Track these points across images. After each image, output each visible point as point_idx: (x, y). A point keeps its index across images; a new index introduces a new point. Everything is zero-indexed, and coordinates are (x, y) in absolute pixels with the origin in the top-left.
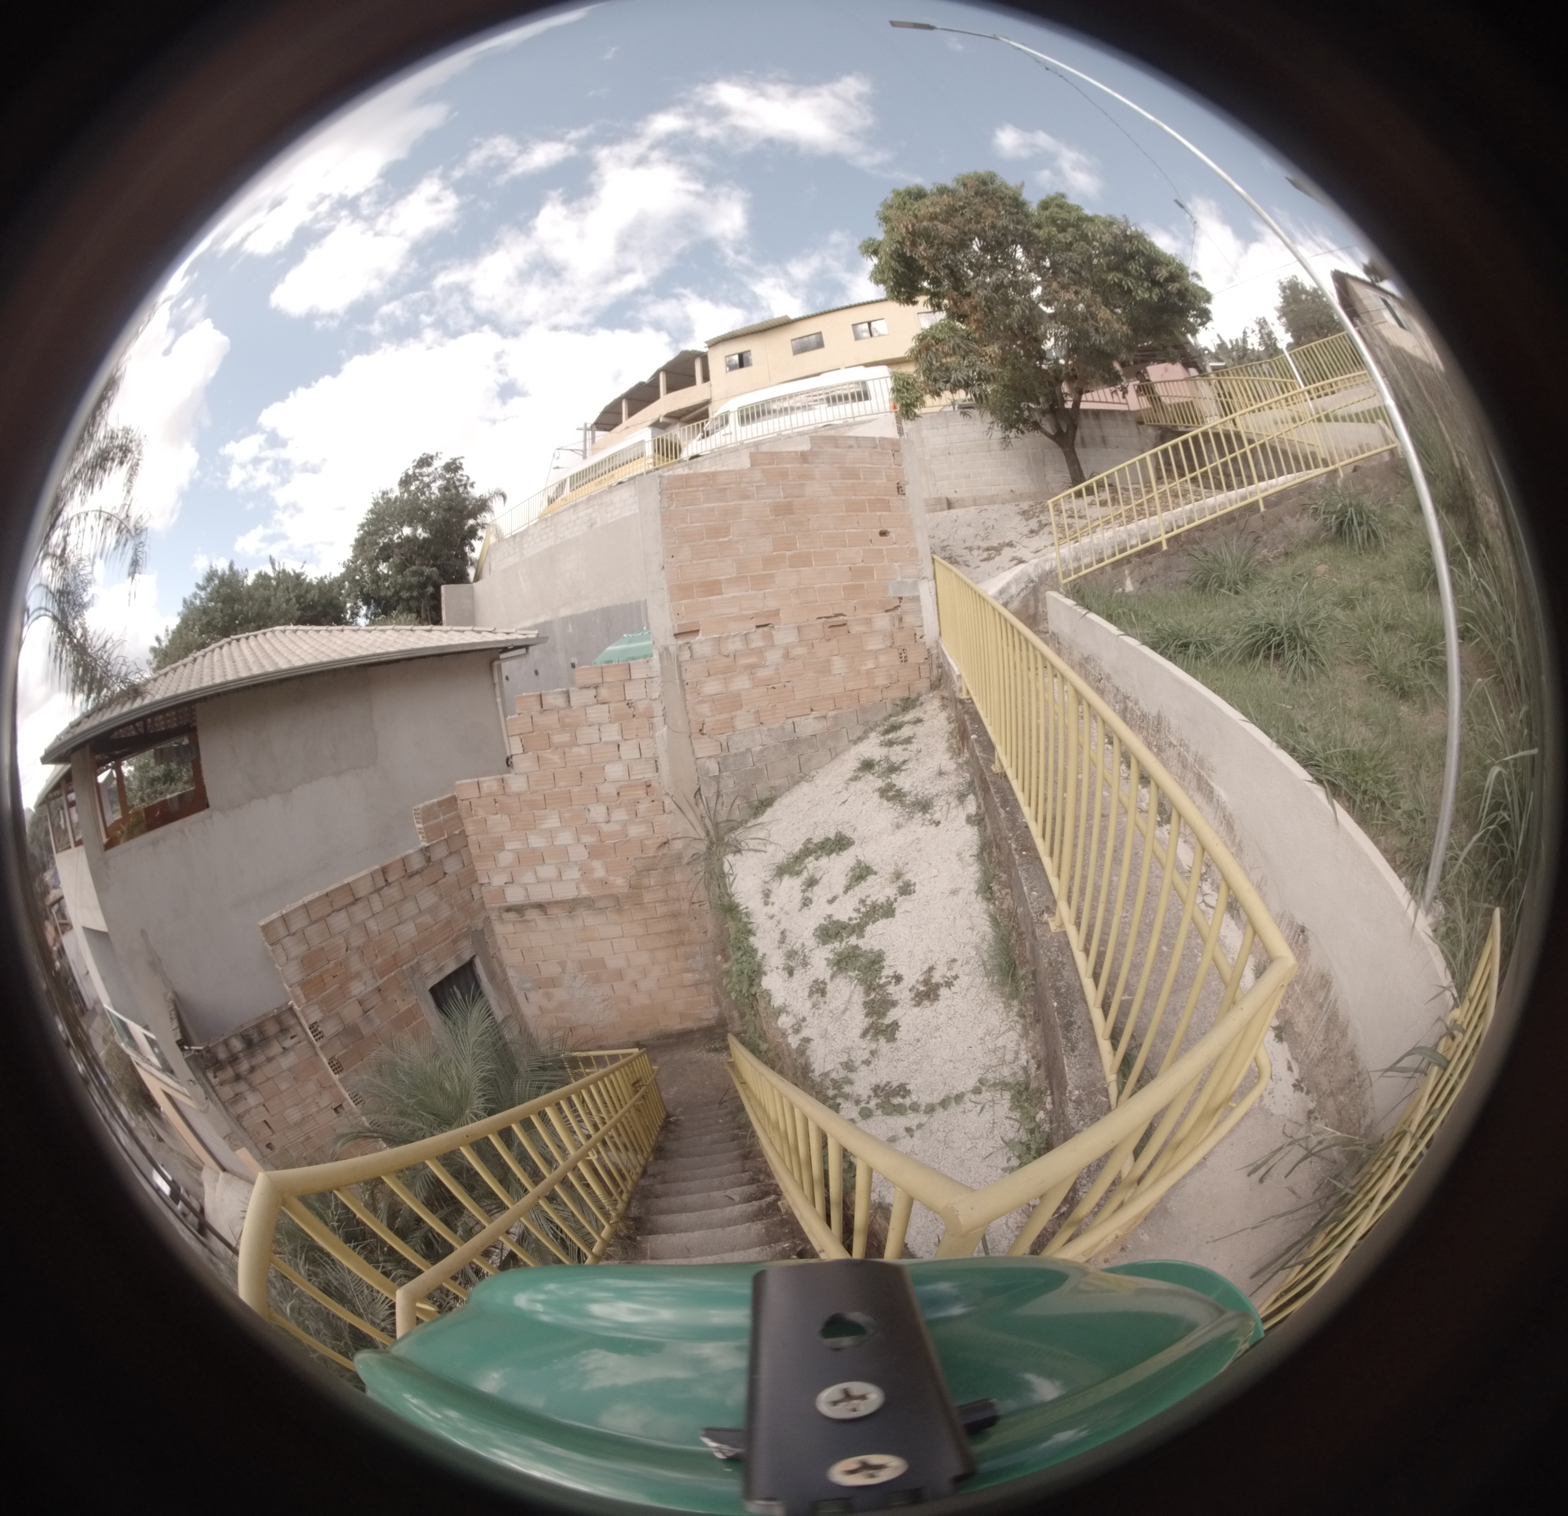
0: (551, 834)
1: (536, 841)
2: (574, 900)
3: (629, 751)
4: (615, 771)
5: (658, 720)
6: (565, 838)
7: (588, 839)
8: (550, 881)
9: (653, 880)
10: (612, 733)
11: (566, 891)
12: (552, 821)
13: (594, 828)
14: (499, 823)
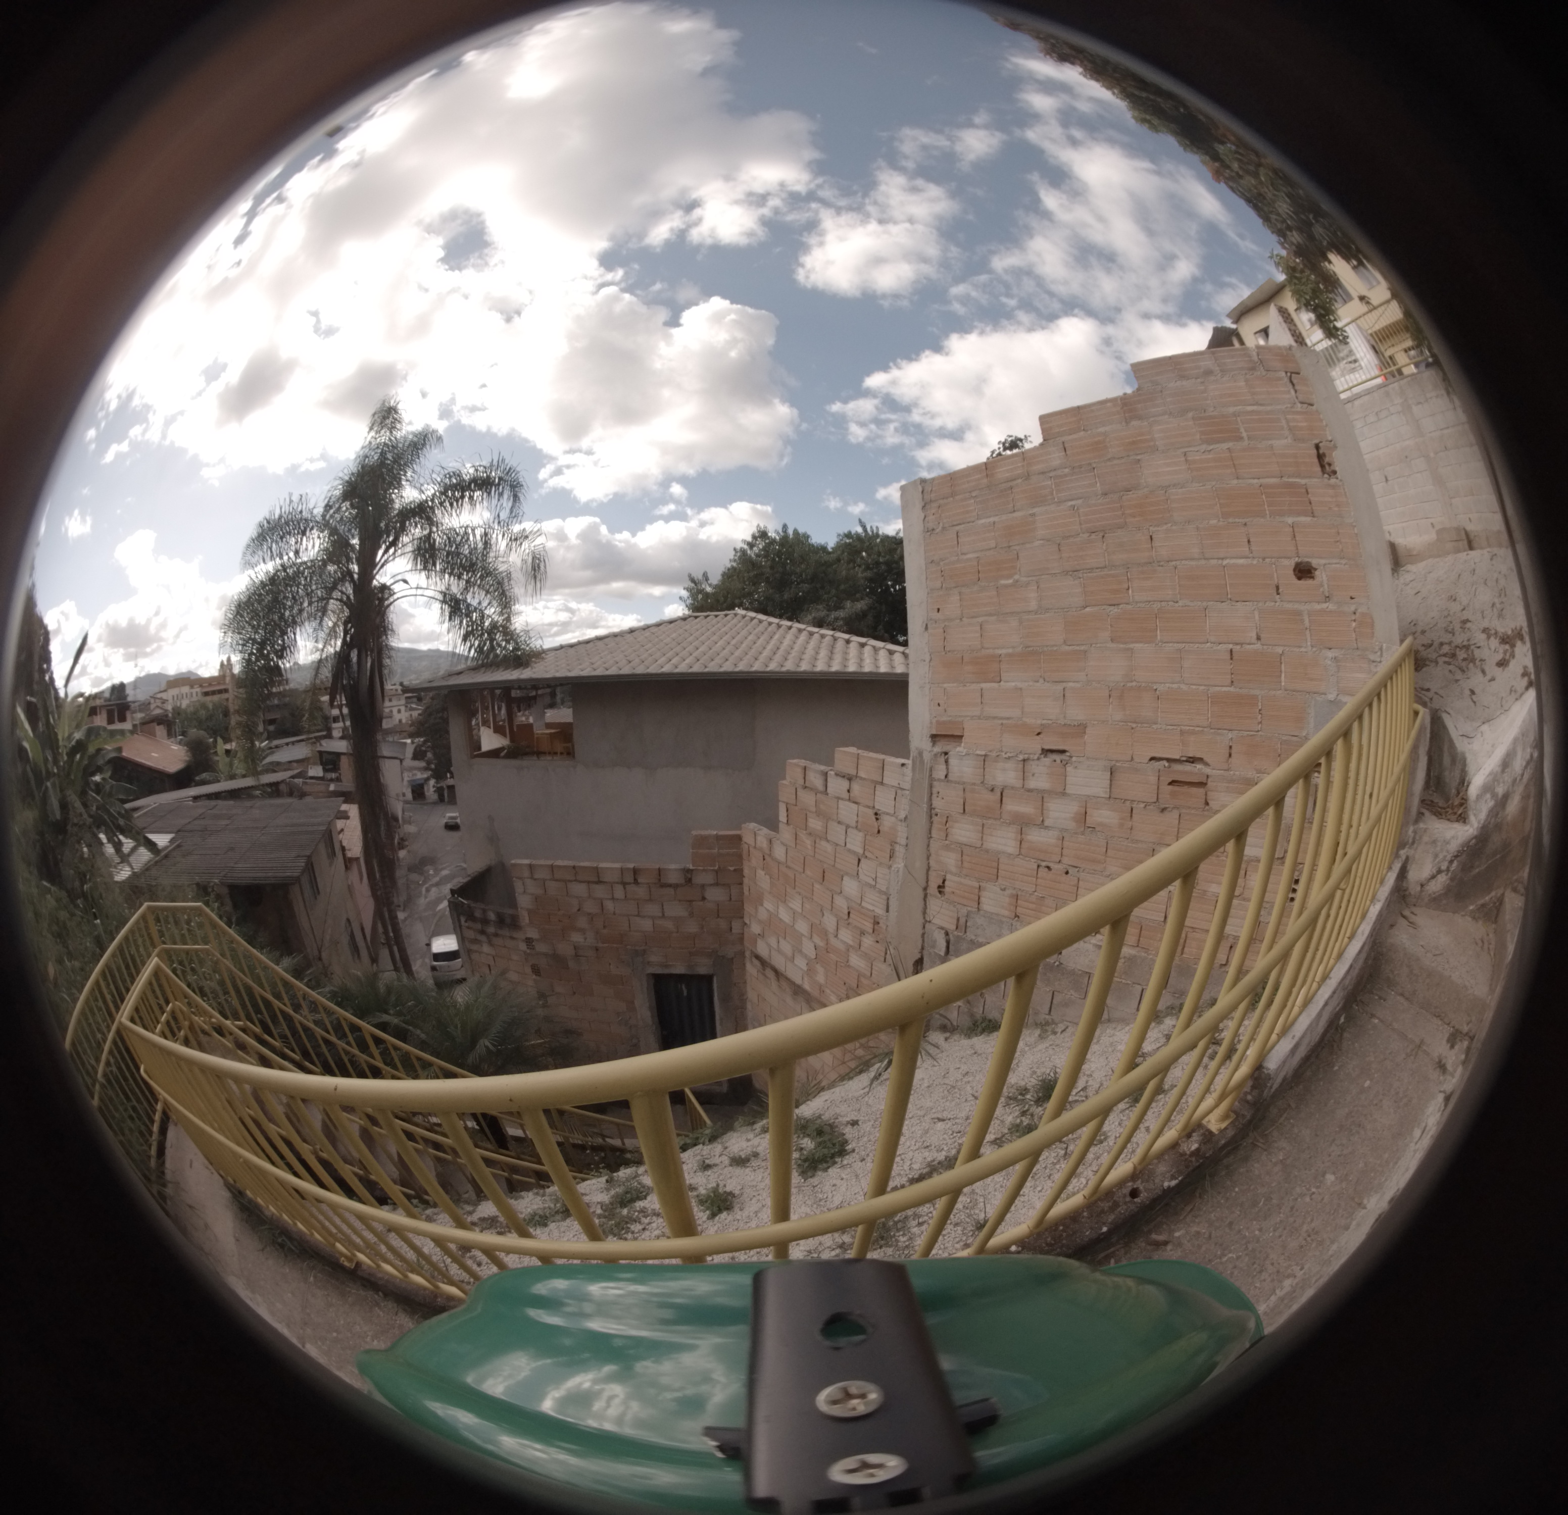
0: (795, 915)
1: (784, 914)
3: (866, 872)
4: (851, 887)
5: (900, 850)
6: (803, 927)
7: (818, 941)
8: (786, 956)
11: (794, 975)
12: (797, 904)
13: (824, 934)
14: (763, 880)
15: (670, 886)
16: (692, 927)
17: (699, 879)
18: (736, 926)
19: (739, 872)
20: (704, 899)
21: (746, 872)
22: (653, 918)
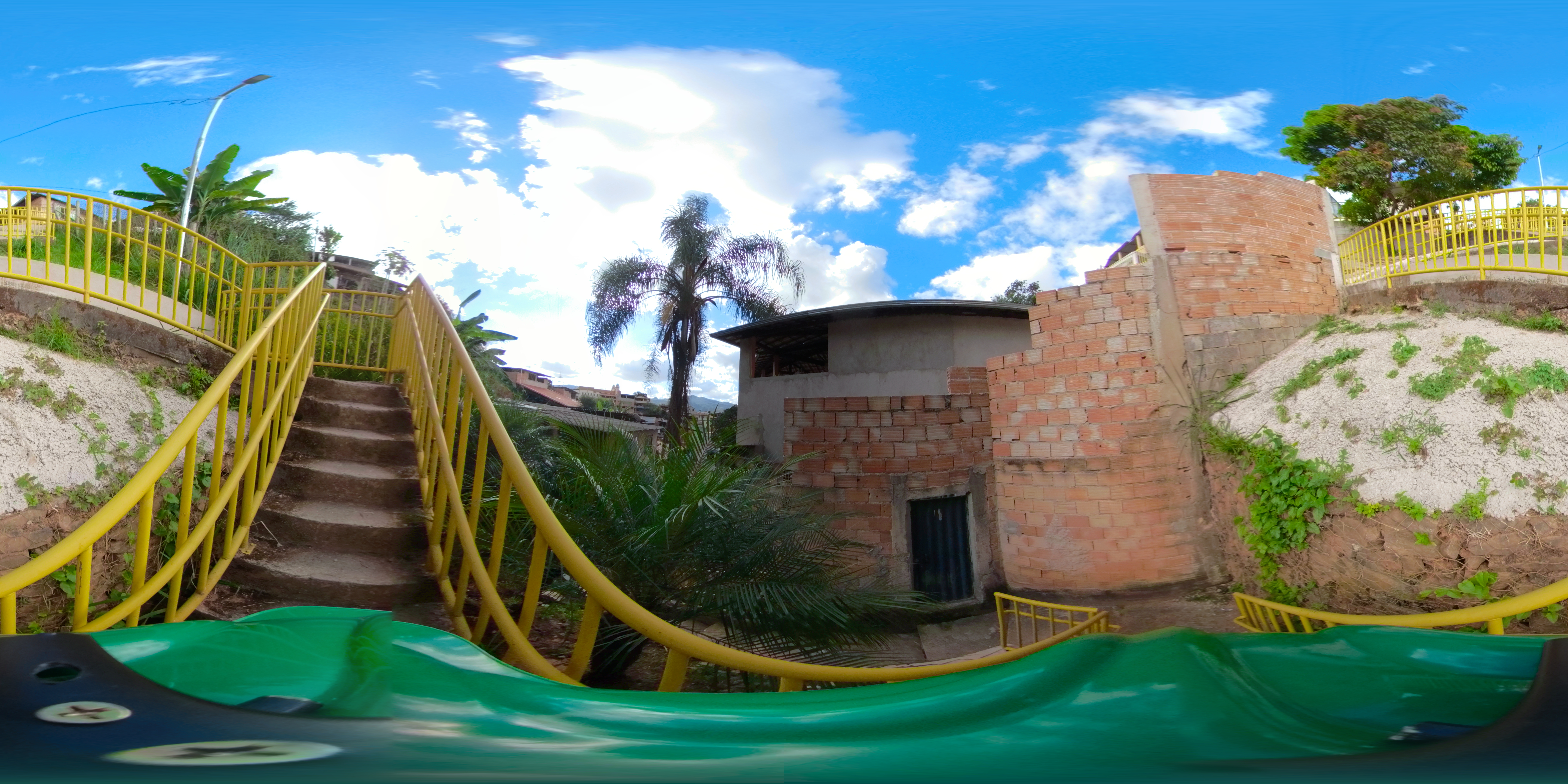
0: (1057, 397)
1: (1044, 404)
2: (1069, 460)
3: (1128, 328)
4: (1115, 344)
5: (1153, 306)
6: (1069, 402)
7: (1089, 404)
8: (1050, 441)
9: (1142, 445)
10: (1114, 314)
11: (1063, 451)
12: (1059, 387)
13: (1094, 393)
14: (1016, 389)
15: (934, 410)
16: (951, 449)
17: (958, 403)
18: (987, 442)
19: (986, 396)
20: (961, 421)
21: (993, 393)
22: (917, 443)
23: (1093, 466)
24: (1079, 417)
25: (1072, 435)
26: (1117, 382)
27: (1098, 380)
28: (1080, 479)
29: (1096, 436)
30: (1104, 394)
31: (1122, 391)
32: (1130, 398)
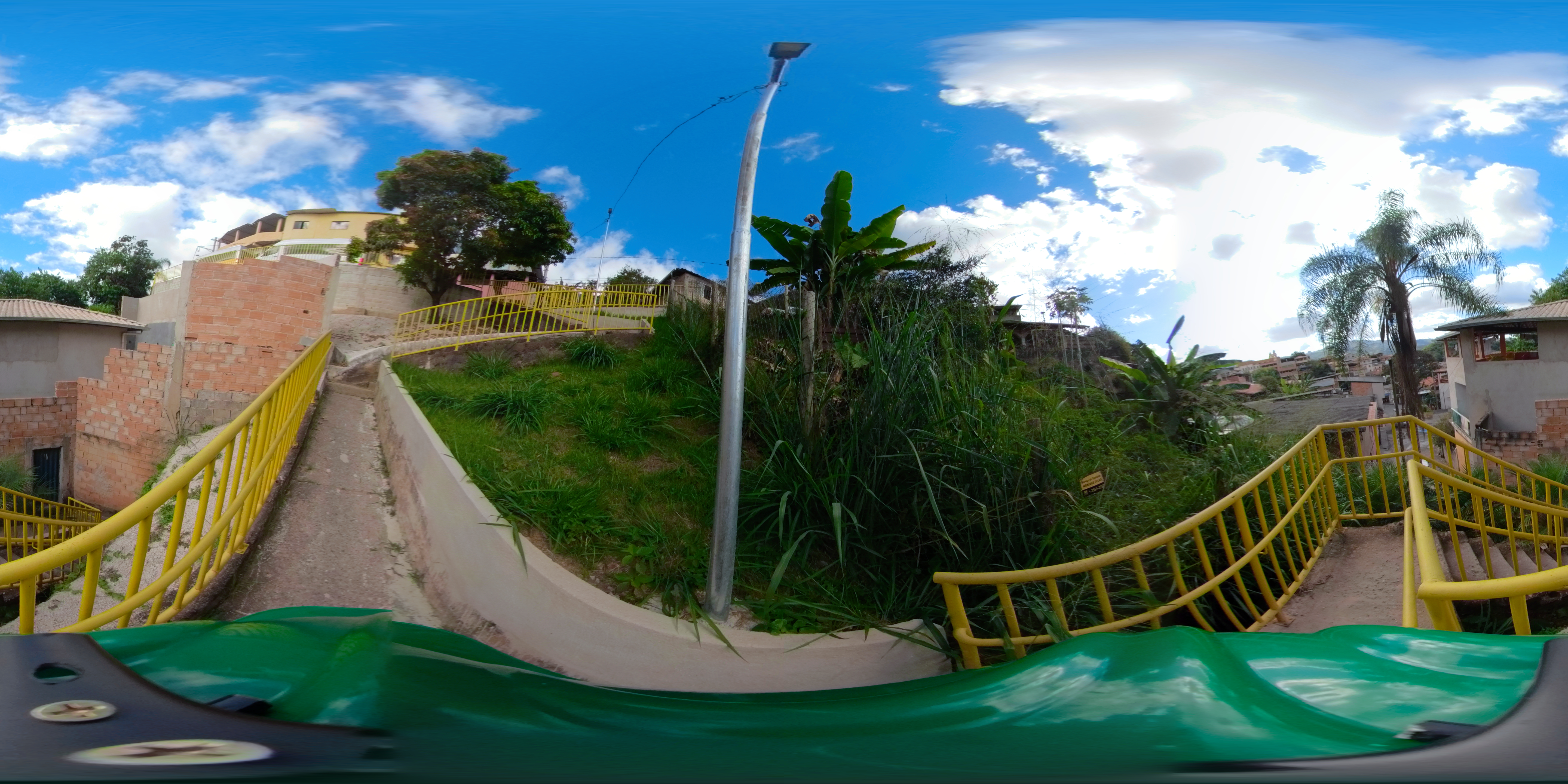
0: (111, 410)
1: (104, 411)
2: (112, 440)
3: (152, 385)
4: (144, 392)
5: (169, 375)
6: (116, 413)
7: (125, 417)
10: (147, 375)
12: (113, 405)
13: (129, 413)
14: (92, 399)
15: (47, 406)
16: (55, 425)
17: (59, 402)
18: (74, 421)
19: (76, 397)
20: (61, 410)
21: (79, 398)
22: (38, 422)
23: (122, 446)
24: (120, 422)
25: (115, 429)
26: (142, 411)
27: (133, 408)
28: (115, 450)
29: (126, 433)
30: (134, 415)
31: (143, 416)
32: (146, 420)
